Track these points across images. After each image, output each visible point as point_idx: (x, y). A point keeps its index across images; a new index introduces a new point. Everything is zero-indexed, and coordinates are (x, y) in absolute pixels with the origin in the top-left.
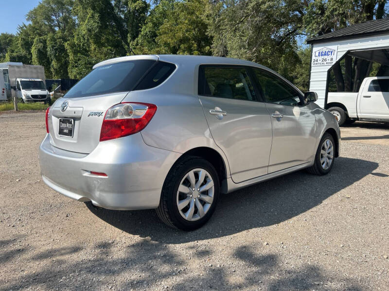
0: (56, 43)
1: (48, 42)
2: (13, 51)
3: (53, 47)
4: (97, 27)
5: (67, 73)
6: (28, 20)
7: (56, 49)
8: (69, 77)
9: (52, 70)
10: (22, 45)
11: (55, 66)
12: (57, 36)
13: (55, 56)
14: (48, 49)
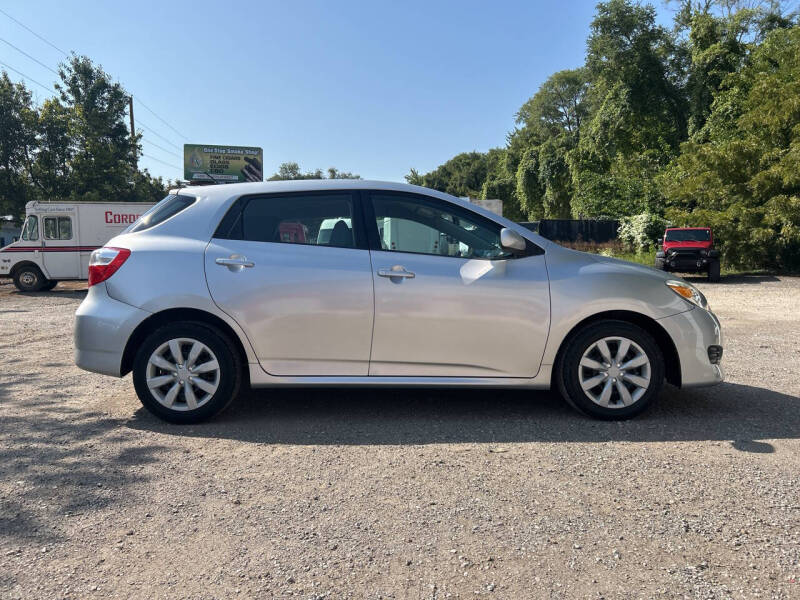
0: (554, 156)
1: (541, 156)
2: (493, 178)
3: (548, 163)
4: (621, 114)
5: (570, 208)
6: (518, 121)
7: (554, 167)
8: (571, 216)
9: (545, 205)
10: (508, 166)
11: (550, 199)
12: (558, 142)
13: (551, 179)
14: (541, 168)
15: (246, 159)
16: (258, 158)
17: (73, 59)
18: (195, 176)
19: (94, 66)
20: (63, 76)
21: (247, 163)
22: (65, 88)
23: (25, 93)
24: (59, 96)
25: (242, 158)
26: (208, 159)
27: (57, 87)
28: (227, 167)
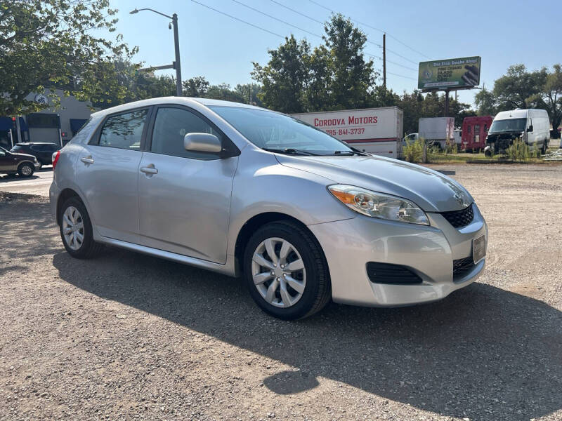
15: (467, 67)
16: (476, 65)
17: (332, 18)
18: (426, 86)
19: (345, 19)
20: (327, 30)
21: (467, 71)
22: (328, 37)
23: (306, 45)
24: (324, 43)
25: (463, 67)
26: (436, 72)
27: (324, 38)
28: (450, 76)
